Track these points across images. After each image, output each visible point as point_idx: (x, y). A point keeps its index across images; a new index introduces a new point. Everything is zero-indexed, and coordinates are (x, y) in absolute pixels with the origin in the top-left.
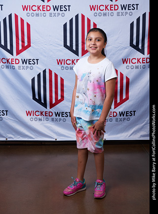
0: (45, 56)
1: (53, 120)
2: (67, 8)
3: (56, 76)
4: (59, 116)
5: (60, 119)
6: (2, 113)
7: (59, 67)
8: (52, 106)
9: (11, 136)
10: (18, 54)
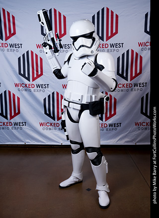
1: (59, 129)
2: (70, 46)
3: (62, 96)
6: (22, 124)
8: (59, 119)
9: (29, 141)
10: (33, 80)
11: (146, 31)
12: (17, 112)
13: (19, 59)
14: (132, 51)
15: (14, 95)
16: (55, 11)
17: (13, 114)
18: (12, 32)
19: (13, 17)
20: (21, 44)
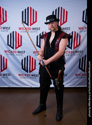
0: (28, 50)
1: (30, 78)
2: (39, 29)
3: (33, 58)
4: (33, 76)
5: (34, 78)
6: (8, 75)
7: (34, 55)
8: (30, 72)
9: (12, 85)
10: (16, 49)
11: (83, 21)
12: (5, 67)
13: (8, 36)
14: (75, 32)
15: (4, 58)
16: (31, 8)
17: (3, 69)
18: (5, 20)
19: (6, 12)
20: (10, 27)
